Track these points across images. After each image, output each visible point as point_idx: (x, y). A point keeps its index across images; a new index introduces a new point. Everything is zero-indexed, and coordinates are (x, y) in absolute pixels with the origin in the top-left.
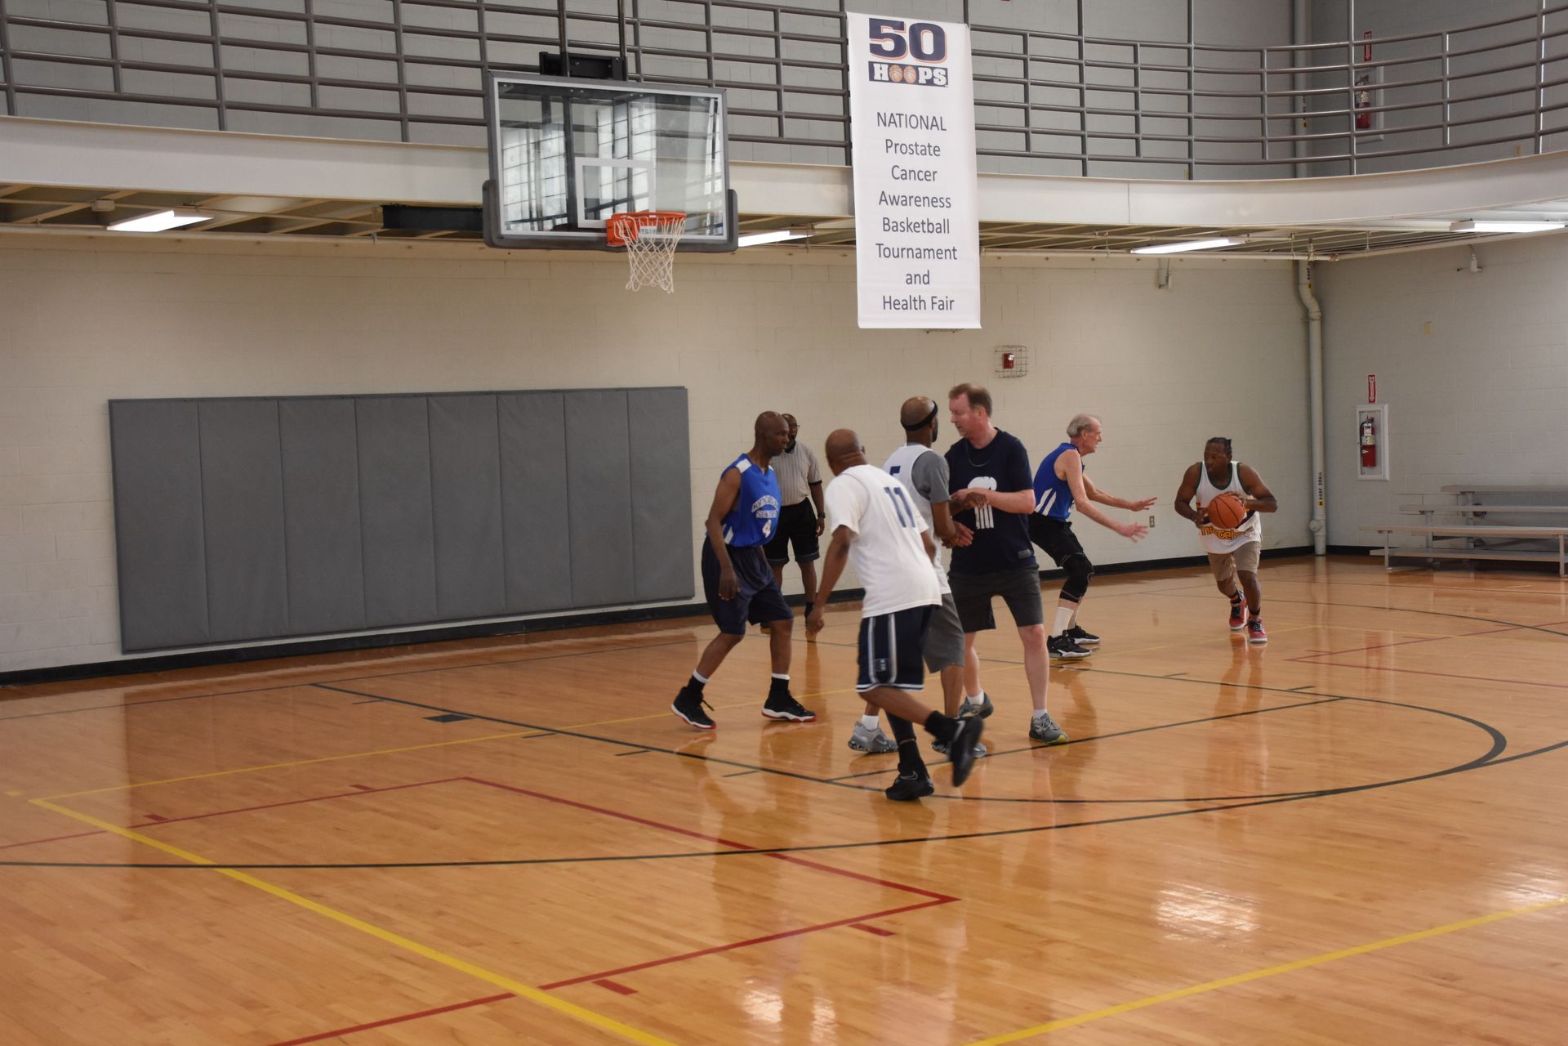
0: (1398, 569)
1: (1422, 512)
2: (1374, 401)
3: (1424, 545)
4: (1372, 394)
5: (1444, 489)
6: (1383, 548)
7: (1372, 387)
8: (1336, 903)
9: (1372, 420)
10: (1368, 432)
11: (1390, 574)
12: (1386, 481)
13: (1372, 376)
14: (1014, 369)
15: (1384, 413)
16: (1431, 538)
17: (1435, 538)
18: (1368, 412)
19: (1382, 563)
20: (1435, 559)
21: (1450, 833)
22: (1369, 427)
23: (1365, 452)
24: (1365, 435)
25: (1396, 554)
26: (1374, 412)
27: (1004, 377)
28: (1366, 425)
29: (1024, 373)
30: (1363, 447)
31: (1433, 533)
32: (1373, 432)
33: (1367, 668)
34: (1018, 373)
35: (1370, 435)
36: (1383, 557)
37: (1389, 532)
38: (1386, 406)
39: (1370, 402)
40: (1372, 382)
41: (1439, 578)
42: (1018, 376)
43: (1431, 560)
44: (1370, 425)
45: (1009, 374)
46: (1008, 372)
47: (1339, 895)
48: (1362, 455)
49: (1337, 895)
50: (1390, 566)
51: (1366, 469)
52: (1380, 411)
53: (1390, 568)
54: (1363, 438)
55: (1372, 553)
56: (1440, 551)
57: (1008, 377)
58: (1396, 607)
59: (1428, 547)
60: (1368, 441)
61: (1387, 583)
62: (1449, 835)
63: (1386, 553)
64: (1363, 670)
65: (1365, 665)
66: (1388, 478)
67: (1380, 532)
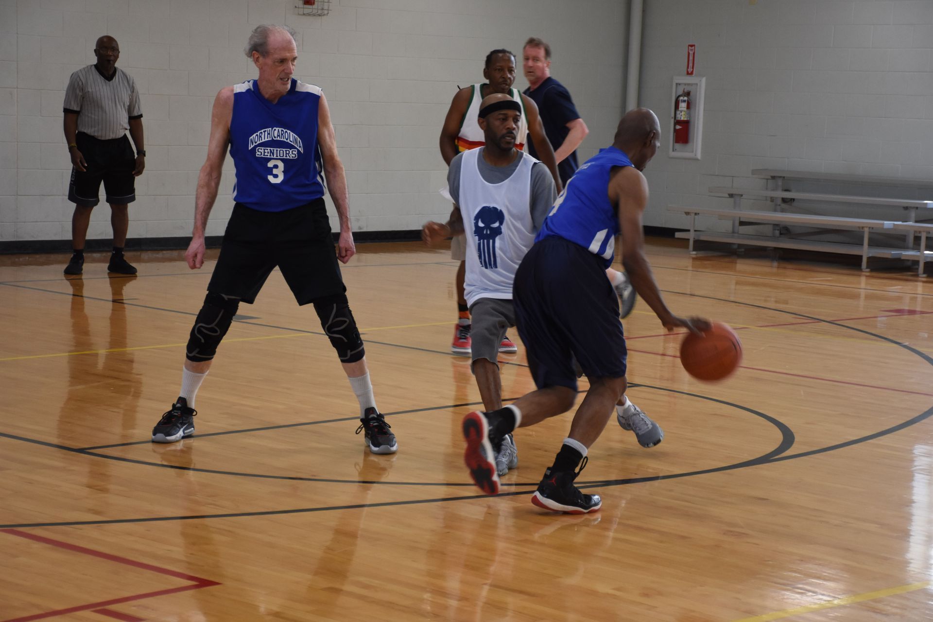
0: (701, 254)
1: (731, 196)
2: (692, 73)
3: (730, 229)
4: (691, 65)
5: (754, 172)
6: (689, 231)
7: (691, 58)
8: (614, 597)
9: (688, 94)
10: (683, 106)
11: (694, 259)
12: (697, 160)
13: (692, 46)
14: (315, 6)
15: (701, 86)
16: (737, 223)
17: (742, 223)
18: (685, 84)
19: (687, 247)
20: (740, 246)
21: (732, 529)
22: (684, 101)
23: (678, 127)
24: (680, 109)
25: (703, 238)
26: (692, 85)
27: (304, 14)
28: (681, 98)
29: (326, 12)
30: (677, 122)
31: (740, 218)
32: (688, 107)
33: (663, 355)
34: (320, 12)
35: (685, 109)
36: (688, 240)
37: (696, 214)
38: (704, 80)
39: (688, 73)
40: (691, 53)
41: (743, 265)
42: (319, 15)
43: (736, 247)
44: (686, 98)
45: (309, 11)
46: (308, 9)
47: (618, 589)
48: (675, 129)
49: (614, 589)
50: (694, 250)
51: (678, 146)
52: (697, 84)
53: (694, 253)
54: (678, 112)
55: (678, 235)
56: (746, 238)
57: (309, 15)
58: (696, 294)
59: (733, 232)
60: (682, 116)
61: (690, 268)
62: (731, 531)
63: (691, 236)
64: (659, 357)
65: (661, 352)
66: (699, 156)
67: (687, 213)
